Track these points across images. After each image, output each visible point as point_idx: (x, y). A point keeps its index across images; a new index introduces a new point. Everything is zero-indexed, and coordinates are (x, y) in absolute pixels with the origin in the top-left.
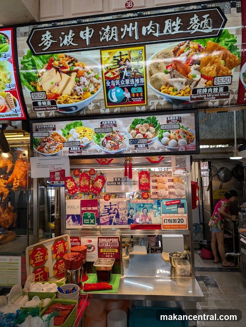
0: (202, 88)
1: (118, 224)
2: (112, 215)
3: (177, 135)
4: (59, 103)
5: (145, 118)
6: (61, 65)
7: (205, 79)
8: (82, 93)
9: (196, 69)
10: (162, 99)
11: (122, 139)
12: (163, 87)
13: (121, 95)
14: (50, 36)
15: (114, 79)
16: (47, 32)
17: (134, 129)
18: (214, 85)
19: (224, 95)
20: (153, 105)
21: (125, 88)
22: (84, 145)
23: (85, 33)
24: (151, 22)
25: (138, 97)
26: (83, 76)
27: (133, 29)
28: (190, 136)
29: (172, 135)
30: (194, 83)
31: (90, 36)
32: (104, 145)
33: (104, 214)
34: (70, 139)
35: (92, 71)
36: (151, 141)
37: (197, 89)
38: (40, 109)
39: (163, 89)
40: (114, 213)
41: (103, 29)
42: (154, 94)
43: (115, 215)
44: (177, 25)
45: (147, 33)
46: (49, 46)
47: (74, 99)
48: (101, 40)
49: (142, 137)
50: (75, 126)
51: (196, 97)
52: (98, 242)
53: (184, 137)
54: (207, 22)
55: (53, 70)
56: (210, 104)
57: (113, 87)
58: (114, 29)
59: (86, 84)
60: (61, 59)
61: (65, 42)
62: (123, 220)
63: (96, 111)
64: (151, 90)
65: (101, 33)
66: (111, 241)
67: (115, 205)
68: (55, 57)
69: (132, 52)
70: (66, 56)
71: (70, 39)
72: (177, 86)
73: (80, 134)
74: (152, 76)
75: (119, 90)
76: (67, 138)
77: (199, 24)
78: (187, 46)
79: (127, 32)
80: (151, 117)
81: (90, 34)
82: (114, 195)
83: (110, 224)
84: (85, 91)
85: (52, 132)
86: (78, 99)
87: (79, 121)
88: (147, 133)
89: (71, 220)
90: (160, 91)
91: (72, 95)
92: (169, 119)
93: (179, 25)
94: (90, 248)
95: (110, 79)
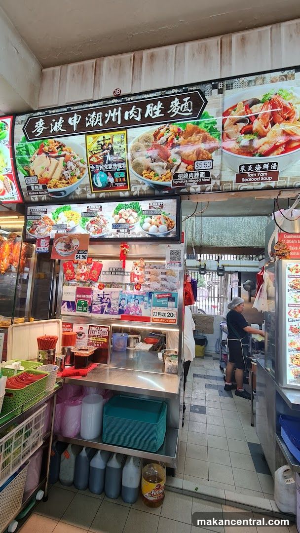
0: (183, 173)
1: (109, 313)
2: (104, 304)
3: (158, 221)
4: (50, 187)
5: (128, 203)
6: (51, 150)
7: (185, 163)
8: (69, 177)
9: (177, 153)
10: (144, 184)
11: (105, 223)
12: (145, 172)
13: (105, 180)
14: (43, 124)
15: (98, 163)
16: (41, 119)
17: (117, 213)
18: (195, 170)
19: (206, 180)
20: (136, 190)
21: (109, 173)
22: (70, 228)
23: (73, 119)
24: (134, 106)
25: (121, 182)
26: (70, 161)
27: (116, 115)
28: (171, 222)
29: (153, 220)
30: (175, 167)
31: (78, 122)
32: (88, 229)
33: (97, 303)
34: (59, 222)
35: (78, 155)
36: (132, 226)
37: (178, 174)
38: (33, 193)
39: (145, 174)
40: (106, 303)
41: (89, 115)
42: (136, 179)
43: (107, 304)
44: (158, 109)
45: (129, 117)
46: (41, 132)
47: (63, 183)
48: (87, 126)
49: (124, 221)
50: (64, 209)
51: (177, 182)
52: (89, 330)
53: (165, 223)
54: (187, 105)
55: (44, 155)
56: (192, 190)
57: (97, 172)
58: (99, 115)
59: (72, 168)
60: (50, 144)
61: (55, 129)
62: (114, 310)
63: (83, 196)
64: (133, 176)
65: (87, 119)
66: (101, 330)
67: (108, 294)
68: (46, 142)
69: (114, 137)
70: (55, 142)
71: (59, 126)
72: (158, 171)
73: (68, 217)
74: (134, 161)
75: (103, 175)
76: (56, 221)
77: (180, 107)
78: (167, 129)
79: (111, 117)
80: (135, 202)
81: (77, 120)
82: (109, 285)
83: (102, 313)
84: (72, 176)
85: (43, 215)
86: (66, 183)
87: (68, 205)
88: (129, 219)
89: (66, 306)
90: (142, 176)
91: (60, 179)
92: (151, 204)
93: (160, 109)
94: (81, 335)
95: (94, 164)
